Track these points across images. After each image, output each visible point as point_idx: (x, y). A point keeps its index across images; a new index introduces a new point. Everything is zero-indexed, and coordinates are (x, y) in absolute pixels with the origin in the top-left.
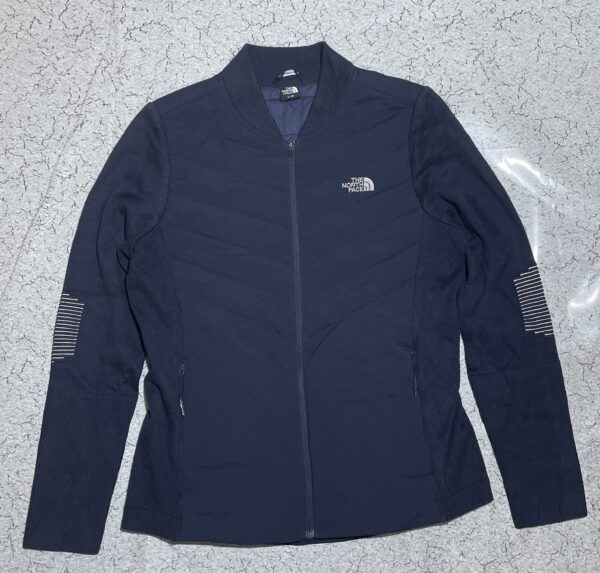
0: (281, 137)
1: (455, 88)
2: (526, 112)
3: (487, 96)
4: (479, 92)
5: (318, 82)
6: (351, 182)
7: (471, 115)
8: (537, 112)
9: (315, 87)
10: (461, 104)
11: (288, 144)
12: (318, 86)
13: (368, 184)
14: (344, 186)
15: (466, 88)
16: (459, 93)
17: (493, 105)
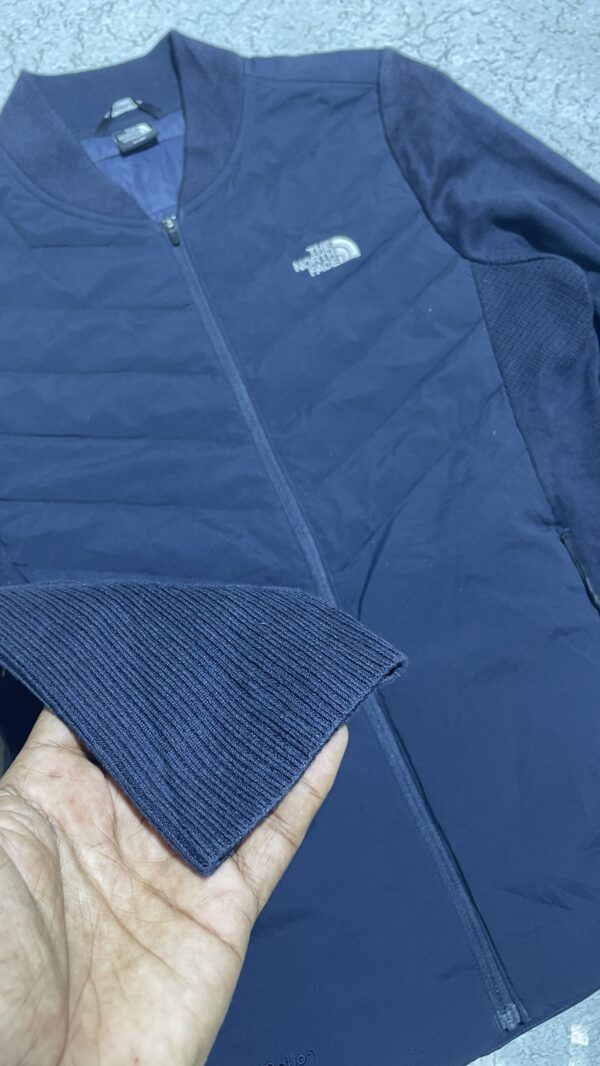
0: (144, 216)
1: (432, 15)
2: (569, 27)
3: (493, 13)
4: (477, 9)
5: (183, 107)
6: (308, 254)
7: (477, 47)
8: (585, 25)
9: (181, 121)
10: (452, 35)
11: (163, 225)
12: (185, 116)
13: (344, 249)
14: (299, 266)
15: (451, 9)
16: (442, 18)
17: (510, 24)
